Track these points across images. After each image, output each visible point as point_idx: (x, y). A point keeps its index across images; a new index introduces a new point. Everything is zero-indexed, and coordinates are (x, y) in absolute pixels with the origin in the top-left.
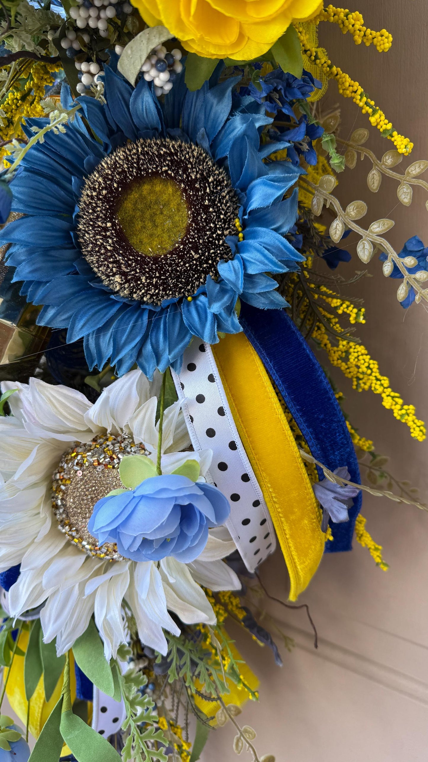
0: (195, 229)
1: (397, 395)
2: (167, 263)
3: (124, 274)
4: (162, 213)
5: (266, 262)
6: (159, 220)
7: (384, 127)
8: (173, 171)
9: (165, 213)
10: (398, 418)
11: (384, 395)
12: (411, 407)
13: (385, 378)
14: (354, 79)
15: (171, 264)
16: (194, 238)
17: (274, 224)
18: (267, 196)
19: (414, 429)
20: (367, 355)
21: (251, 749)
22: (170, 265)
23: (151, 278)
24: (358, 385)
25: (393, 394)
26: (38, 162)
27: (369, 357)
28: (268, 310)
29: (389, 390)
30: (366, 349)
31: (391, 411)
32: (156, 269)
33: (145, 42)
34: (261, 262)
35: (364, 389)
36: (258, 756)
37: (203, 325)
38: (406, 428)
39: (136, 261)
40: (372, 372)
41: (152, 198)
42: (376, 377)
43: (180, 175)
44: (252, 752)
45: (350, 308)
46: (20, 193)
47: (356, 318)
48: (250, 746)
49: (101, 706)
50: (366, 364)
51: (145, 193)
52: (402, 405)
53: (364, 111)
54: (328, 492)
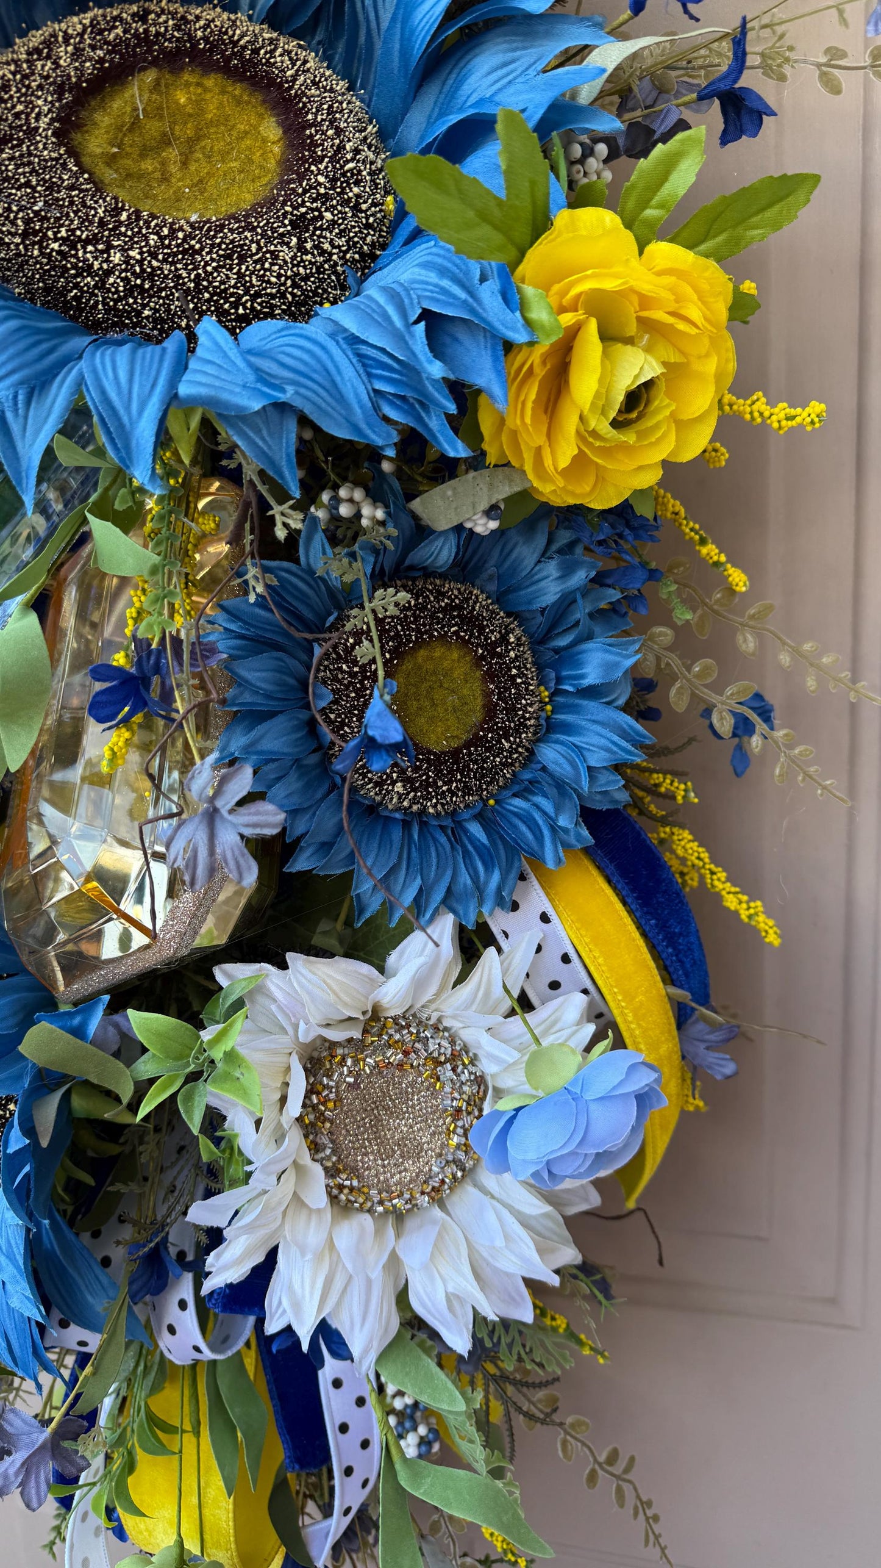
0: (504, 709)
1: (737, 889)
2: (471, 760)
3: (407, 781)
4: (441, 686)
5: (615, 749)
6: (438, 695)
7: (715, 558)
8: (465, 631)
9: (446, 685)
10: (746, 920)
11: (724, 893)
12: (759, 903)
13: (720, 869)
14: (675, 497)
15: (477, 760)
16: (503, 722)
17: (606, 696)
18: (609, 667)
19: (766, 932)
20: (693, 841)
21: (585, 1449)
22: (476, 762)
23: (450, 782)
24: (685, 883)
25: (733, 889)
26: (269, 627)
27: (696, 844)
28: (608, 810)
29: (728, 884)
30: (691, 833)
31: (736, 913)
32: (458, 770)
33: (485, 489)
34: (608, 750)
35: (691, 888)
36: (596, 1454)
37: (542, 846)
38: (754, 932)
39: (428, 760)
40: (705, 864)
41: (430, 666)
42: (710, 869)
43: (476, 638)
44: (588, 1452)
45: (676, 784)
46: (264, 680)
47: (684, 797)
48: (584, 1444)
49: (345, 1465)
50: (696, 854)
51: (420, 660)
52: (748, 902)
53: (687, 537)
54: (697, 1043)
